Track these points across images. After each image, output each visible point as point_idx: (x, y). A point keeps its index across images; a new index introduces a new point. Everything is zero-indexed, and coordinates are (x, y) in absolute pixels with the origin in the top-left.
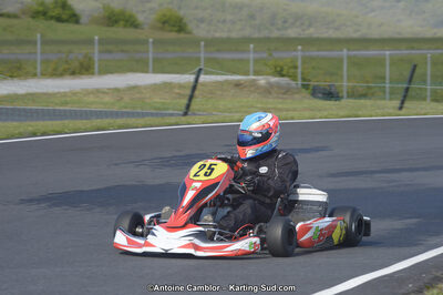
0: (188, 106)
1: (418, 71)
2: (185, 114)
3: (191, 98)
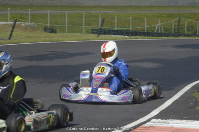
0: (11, 35)
1: (105, 20)
2: (9, 39)
3: (12, 31)
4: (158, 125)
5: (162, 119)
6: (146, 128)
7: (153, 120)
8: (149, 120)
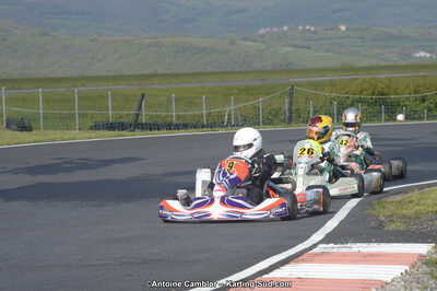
4: (334, 250)
5: (336, 243)
6: (316, 255)
7: (321, 246)
8: (315, 246)
